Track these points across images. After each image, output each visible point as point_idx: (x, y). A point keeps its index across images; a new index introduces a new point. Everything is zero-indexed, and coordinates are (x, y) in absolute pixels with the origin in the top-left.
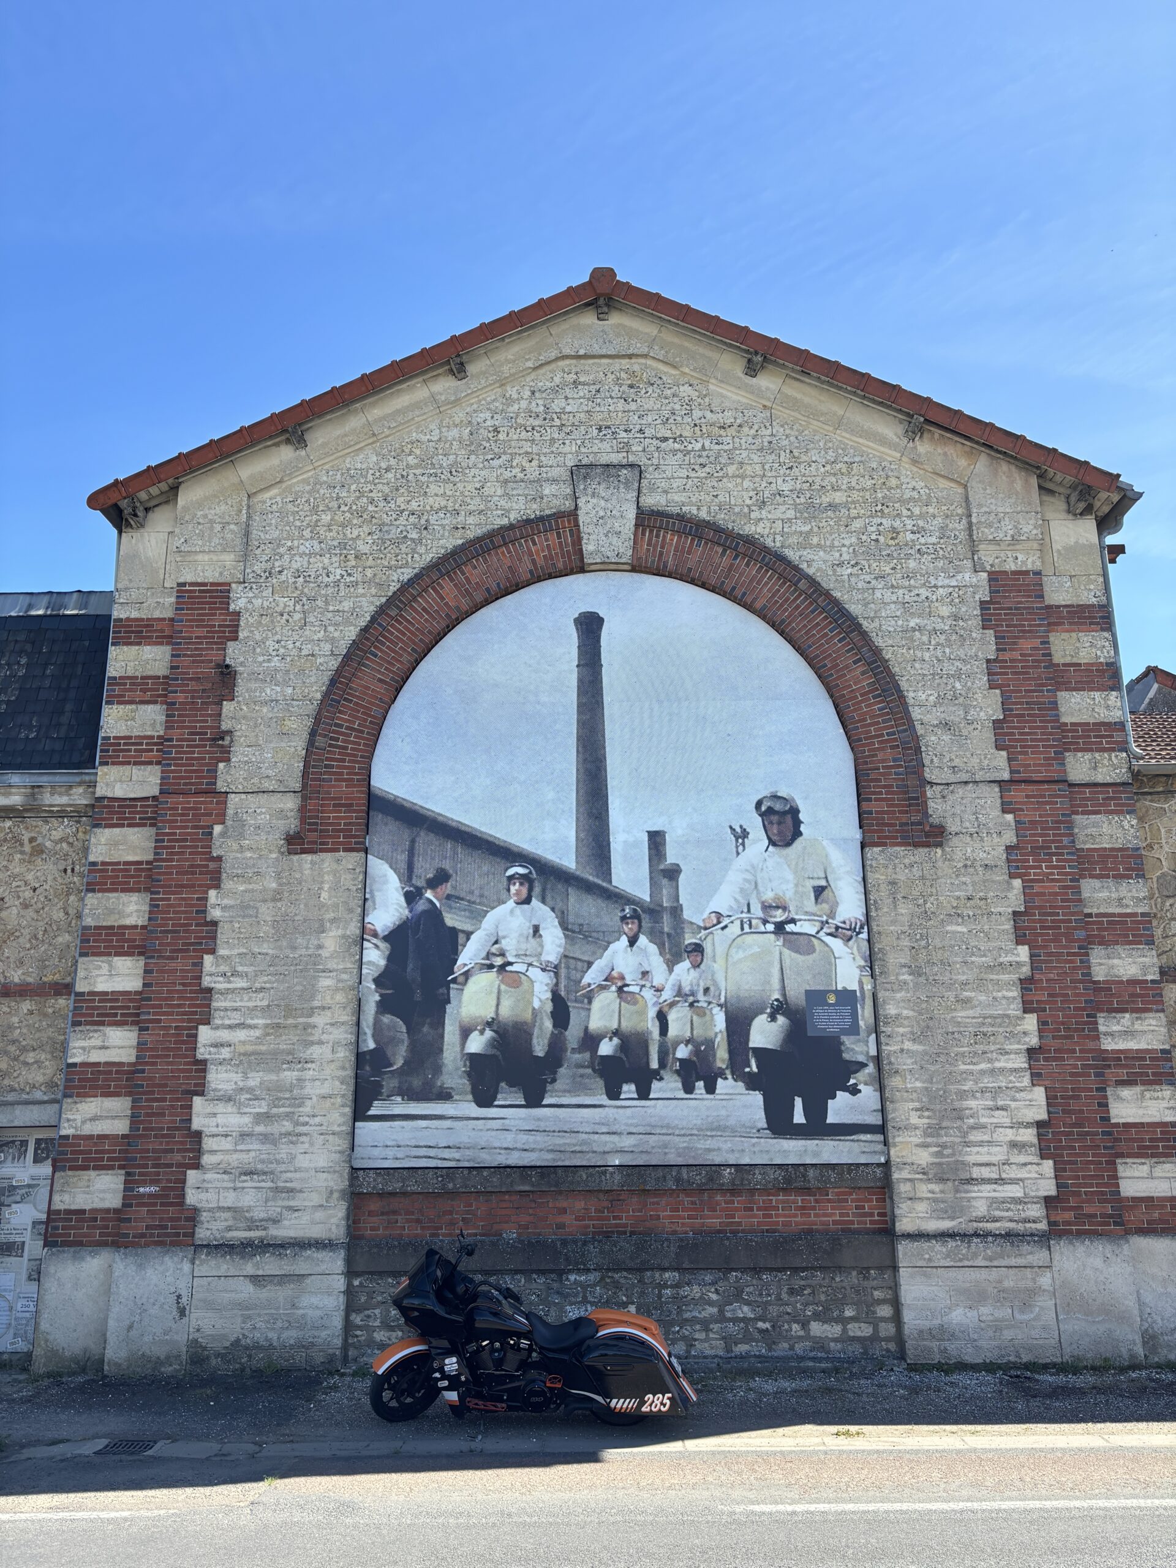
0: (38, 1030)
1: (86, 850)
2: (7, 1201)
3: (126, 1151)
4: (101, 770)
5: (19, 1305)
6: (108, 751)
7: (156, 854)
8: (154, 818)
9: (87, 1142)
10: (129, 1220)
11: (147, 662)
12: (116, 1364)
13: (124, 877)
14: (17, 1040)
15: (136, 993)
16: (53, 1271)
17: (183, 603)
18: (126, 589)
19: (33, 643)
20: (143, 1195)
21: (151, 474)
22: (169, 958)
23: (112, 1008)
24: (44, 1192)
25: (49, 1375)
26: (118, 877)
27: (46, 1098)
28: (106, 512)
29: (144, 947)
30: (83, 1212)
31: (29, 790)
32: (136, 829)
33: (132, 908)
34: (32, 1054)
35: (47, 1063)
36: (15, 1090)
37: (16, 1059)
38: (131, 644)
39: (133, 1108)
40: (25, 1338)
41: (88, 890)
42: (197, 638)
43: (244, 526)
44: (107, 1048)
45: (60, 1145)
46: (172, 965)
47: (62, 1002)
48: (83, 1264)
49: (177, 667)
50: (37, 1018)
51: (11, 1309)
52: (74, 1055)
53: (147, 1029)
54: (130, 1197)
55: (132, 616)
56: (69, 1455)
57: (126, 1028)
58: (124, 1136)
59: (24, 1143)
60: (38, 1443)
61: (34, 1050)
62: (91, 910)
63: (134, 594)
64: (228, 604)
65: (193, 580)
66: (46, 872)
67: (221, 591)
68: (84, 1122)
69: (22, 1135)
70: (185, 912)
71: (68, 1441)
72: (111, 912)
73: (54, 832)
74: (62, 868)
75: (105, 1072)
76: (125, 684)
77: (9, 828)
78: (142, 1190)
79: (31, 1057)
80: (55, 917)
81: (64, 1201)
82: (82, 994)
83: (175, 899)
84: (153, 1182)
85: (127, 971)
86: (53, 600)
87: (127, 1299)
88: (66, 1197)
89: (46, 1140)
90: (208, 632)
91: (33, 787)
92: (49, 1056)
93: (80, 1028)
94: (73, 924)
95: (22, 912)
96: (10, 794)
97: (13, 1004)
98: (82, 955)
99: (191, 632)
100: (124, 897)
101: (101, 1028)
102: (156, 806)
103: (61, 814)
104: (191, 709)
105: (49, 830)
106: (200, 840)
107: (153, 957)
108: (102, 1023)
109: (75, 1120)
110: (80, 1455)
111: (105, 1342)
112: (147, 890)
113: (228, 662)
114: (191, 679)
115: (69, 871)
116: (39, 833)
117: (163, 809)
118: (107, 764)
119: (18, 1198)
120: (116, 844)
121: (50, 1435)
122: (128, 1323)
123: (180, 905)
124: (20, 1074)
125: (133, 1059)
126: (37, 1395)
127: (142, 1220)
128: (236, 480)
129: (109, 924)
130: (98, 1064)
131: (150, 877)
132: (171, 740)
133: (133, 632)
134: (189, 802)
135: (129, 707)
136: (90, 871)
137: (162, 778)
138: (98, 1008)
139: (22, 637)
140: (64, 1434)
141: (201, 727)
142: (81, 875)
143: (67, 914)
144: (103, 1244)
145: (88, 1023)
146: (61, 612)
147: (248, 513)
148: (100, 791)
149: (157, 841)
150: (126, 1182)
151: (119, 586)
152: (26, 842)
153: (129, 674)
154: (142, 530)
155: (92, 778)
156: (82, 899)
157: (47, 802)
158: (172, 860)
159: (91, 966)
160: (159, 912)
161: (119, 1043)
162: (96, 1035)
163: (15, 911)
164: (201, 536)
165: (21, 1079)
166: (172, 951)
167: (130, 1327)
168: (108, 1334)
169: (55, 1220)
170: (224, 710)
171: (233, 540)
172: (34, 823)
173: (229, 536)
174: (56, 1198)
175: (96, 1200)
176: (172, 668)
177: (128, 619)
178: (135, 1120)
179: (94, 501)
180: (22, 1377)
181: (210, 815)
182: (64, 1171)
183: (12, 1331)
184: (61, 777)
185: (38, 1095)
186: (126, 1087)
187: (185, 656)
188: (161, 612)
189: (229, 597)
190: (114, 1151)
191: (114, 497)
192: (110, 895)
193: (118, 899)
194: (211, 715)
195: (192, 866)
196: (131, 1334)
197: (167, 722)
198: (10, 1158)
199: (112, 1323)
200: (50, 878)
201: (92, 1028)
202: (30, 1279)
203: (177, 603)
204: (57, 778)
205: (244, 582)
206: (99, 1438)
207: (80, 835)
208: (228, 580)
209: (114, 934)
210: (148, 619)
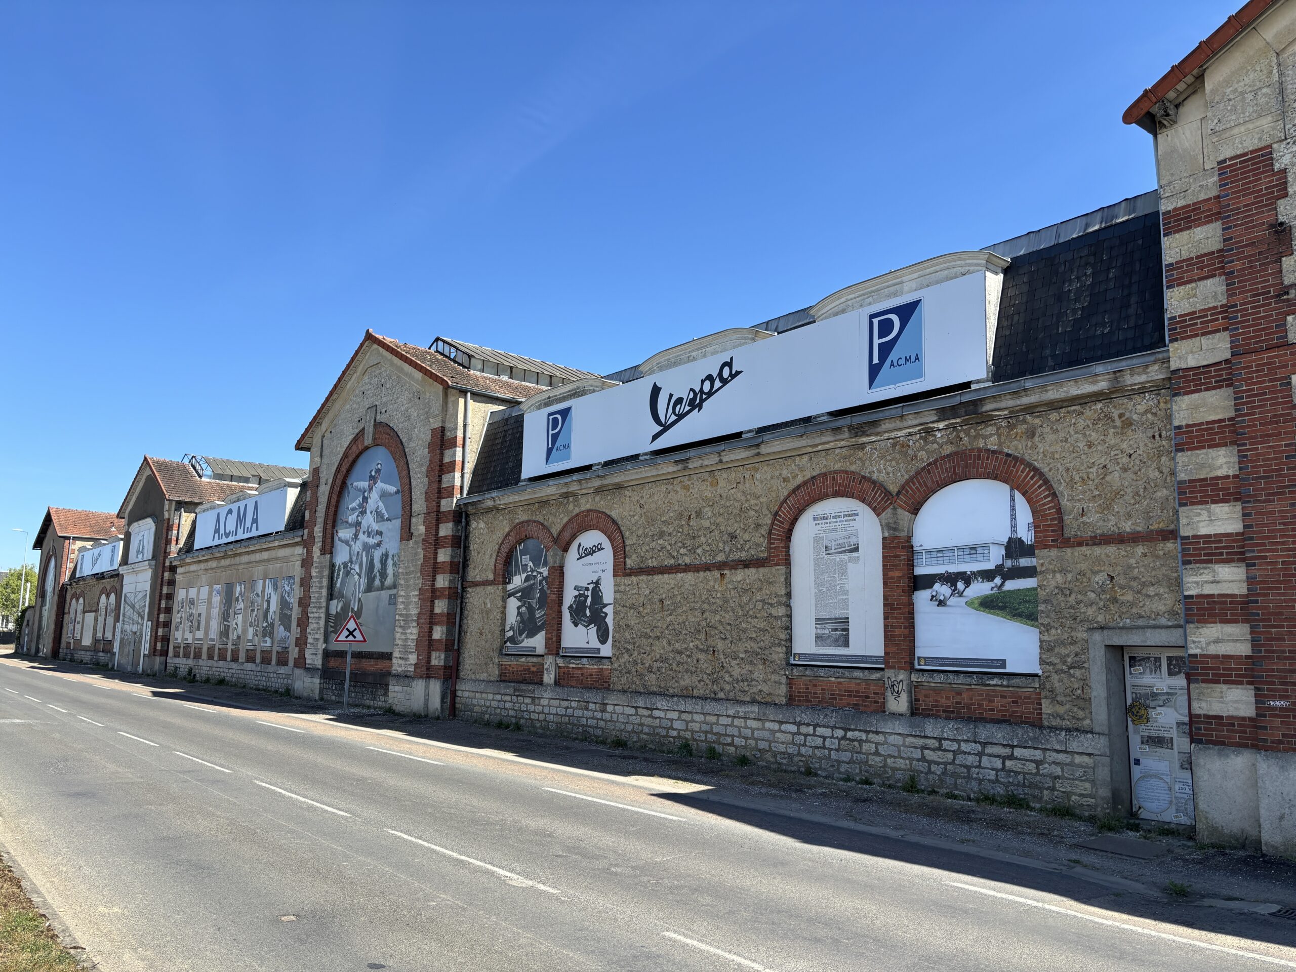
0: (1153, 569)
1: (1169, 417)
2: (1152, 704)
3: (1252, 670)
4: (1172, 347)
5: (1177, 787)
6: (1175, 329)
7: (1236, 410)
8: (1231, 379)
9: (1214, 661)
10: (1265, 728)
11: (1199, 241)
12: (1273, 846)
13: (1208, 435)
14: (1138, 578)
15: (1238, 534)
16: (1203, 764)
17: (1227, 178)
18: (1170, 183)
19: (1095, 255)
20: (1275, 708)
21: (1177, 71)
22: (1265, 501)
23: (1216, 548)
24: (1182, 700)
25: (1213, 846)
26: (1203, 436)
27: (1170, 624)
28: (1140, 123)
29: (1239, 493)
30: (1221, 717)
31: (1112, 376)
32: (1214, 392)
33: (1221, 460)
34: (1151, 588)
35: (1166, 595)
36: (1143, 617)
37: (1139, 592)
38: (1182, 230)
39: (1252, 632)
40: (1186, 814)
41: (1177, 451)
42: (1245, 206)
43: (1277, 85)
44: (1218, 582)
45: (1190, 662)
46: (1270, 507)
47: (1170, 545)
48: (1229, 761)
49: (1231, 239)
50: (1151, 560)
51: (1170, 789)
52: (1189, 589)
53: (1254, 565)
54: (1262, 710)
55: (1179, 205)
56: (1246, 911)
57: (1233, 564)
58: (1247, 657)
59: (1158, 660)
60: (1215, 896)
61: (1153, 585)
62: (1183, 466)
63: (1178, 186)
64: (1272, 164)
65: (1233, 154)
66: (1138, 440)
67: (1263, 156)
68: (1208, 644)
69: (1154, 653)
70: (1275, 459)
71: (1242, 900)
72: (1202, 466)
73: (1139, 407)
74: (1150, 435)
75: (1220, 603)
76: (1182, 267)
77: (1101, 409)
78: (1273, 703)
79: (1151, 591)
80: (1151, 476)
81: (1202, 707)
82: (1187, 538)
83: (1263, 448)
84: (1282, 698)
85: (1226, 516)
86: (1105, 214)
87: (1275, 794)
88: (1204, 705)
89: (1176, 658)
90: (1255, 198)
91: (1115, 372)
92: (1167, 590)
93: (1191, 566)
94: (1168, 481)
95: (1124, 475)
96: (1097, 381)
97: (1129, 549)
98: (1181, 505)
99: (1238, 203)
100: (1212, 452)
101: (1210, 565)
102: (1230, 368)
103: (1142, 391)
104: (1249, 274)
105: (1134, 405)
106: (1280, 391)
107: (1249, 502)
108: (1210, 562)
109: (1200, 642)
110: (1256, 913)
111: (1260, 826)
112: (1233, 443)
113: (1281, 219)
114: (1245, 246)
115: (1157, 437)
116: (1126, 409)
117: (1238, 369)
118: (1176, 340)
119: (1161, 703)
120: (1197, 407)
121: (1225, 892)
122: (1278, 813)
123: (1269, 453)
124: (1144, 605)
125: (1244, 591)
126: (1207, 859)
127: (1278, 728)
128: (1261, 44)
129: (1202, 477)
130: (1212, 596)
131: (1234, 431)
132: (1235, 306)
133: (1181, 219)
134: (1262, 359)
135: (1189, 286)
136: (1176, 434)
137: (1232, 342)
138: (1204, 549)
139: (1084, 252)
140: (1237, 894)
141: (1263, 288)
142: (1169, 439)
143: (1161, 472)
144: (1246, 746)
145: (1196, 562)
146: (1113, 222)
147: (1279, 70)
148: (1174, 365)
149: (1235, 399)
150: (1256, 696)
151: (1162, 183)
152: (1116, 418)
153: (1185, 257)
154: (1175, 126)
155: (1165, 355)
156: (1173, 459)
157: (1129, 383)
158: (1254, 414)
159: (1191, 514)
160: (1248, 461)
161: (1230, 578)
162: (1206, 571)
163: (1117, 475)
164: (1234, 110)
165: (1146, 608)
166: (1267, 495)
167: (1281, 818)
168: (1262, 820)
169: (1197, 722)
170: (1284, 266)
171: (1267, 103)
172: (1121, 402)
173: (1262, 101)
174: (1195, 705)
175: (1231, 709)
176: (1225, 240)
177: (1175, 209)
178: (1255, 643)
179: (1128, 117)
180: (1190, 844)
181: (1286, 366)
182: (1198, 683)
183: (1174, 807)
184: (1136, 360)
185: (1163, 621)
186: (1242, 615)
187: (1235, 226)
188: (1206, 194)
189: (1272, 159)
190: (1241, 669)
191: (1145, 107)
192: (1198, 452)
193: (1207, 454)
194: (1271, 274)
195: (1275, 416)
196: (1283, 823)
197: (1228, 291)
198: (1148, 670)
199: (1263, 812)
200: (1141, 445)
201: (1202, 566)
202: (1182, 767)
203: (1220, 180)
204: (1134, 361)
205: (1286, 139)
206: (1272, 902)
207: (1162, 405)
208: (1269, 142)
209: (1208, 485)
210: (1194, 204)
